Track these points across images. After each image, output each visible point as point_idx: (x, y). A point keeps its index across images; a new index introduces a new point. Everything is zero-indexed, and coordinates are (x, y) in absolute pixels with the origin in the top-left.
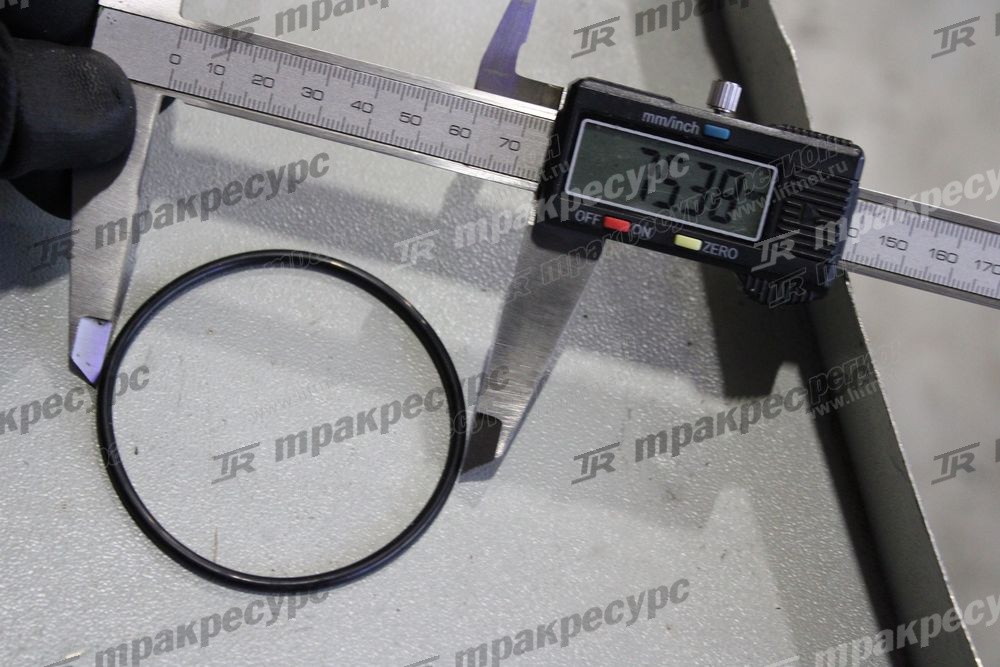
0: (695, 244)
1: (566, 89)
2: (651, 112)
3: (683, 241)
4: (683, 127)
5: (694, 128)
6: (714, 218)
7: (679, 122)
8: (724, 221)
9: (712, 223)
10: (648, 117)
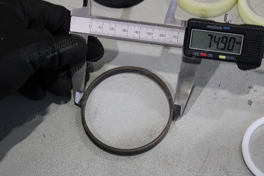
0: (224, 57)
1: (187, 21)
2: (209, 25)
3: (221, 57)
4: (218, 28)
5: (221, 28)
6: (229, 50)
7: (216, 27)
8: (231, 50)
9: (228, 51)
10: (208, 26)
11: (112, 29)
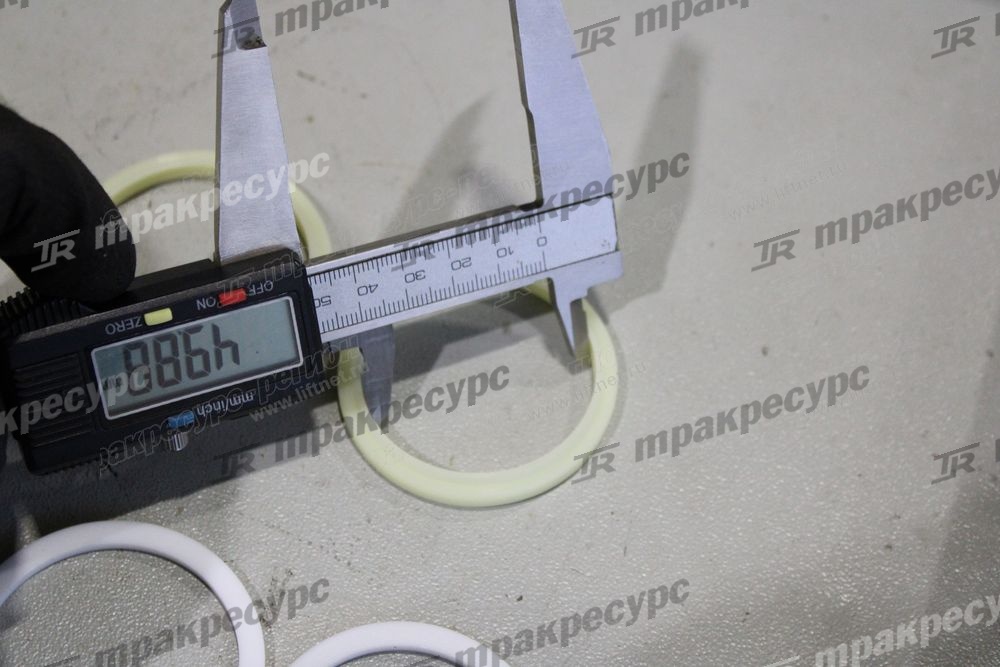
11: (462, 265)
